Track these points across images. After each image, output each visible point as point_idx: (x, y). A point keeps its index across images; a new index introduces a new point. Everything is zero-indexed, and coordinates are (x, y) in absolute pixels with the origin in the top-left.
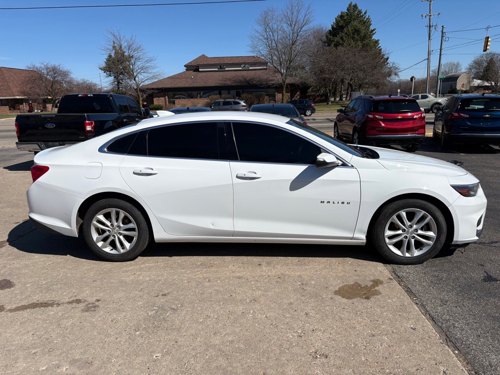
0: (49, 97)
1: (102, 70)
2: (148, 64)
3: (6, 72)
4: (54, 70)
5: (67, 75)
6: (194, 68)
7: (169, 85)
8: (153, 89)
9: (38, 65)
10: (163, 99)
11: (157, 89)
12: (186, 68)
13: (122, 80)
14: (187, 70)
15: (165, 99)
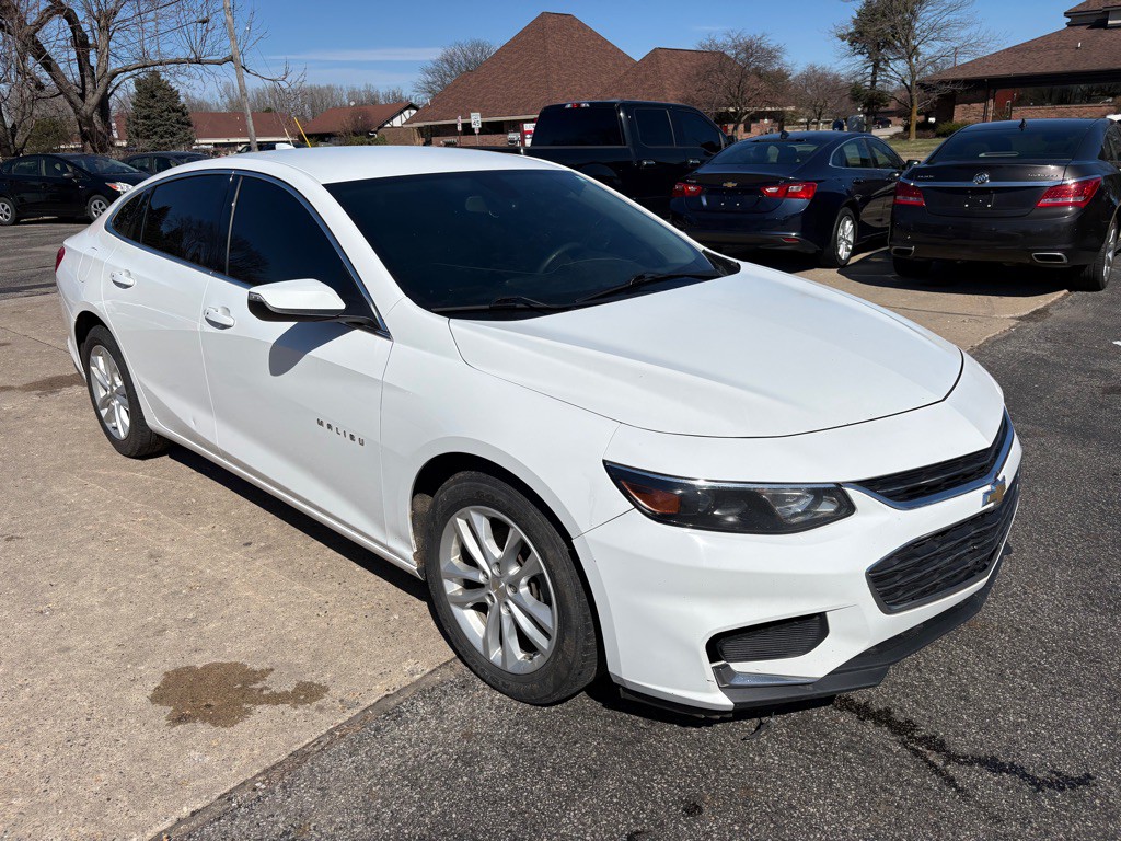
0: (732, 109)
1: (843, 39)
2: (952, 17)
3: (664, 58)
4: (750, 49)
5: (775, 57)
6: (1093, 19)
7: (1003, 71)
8: (955, 82)
9: (720, 40)
10: (979, 107)
11: (967, 82)
12: (1069, 20)
13: (886, 62)
14: (1069, 25)
15: (986, 108)
